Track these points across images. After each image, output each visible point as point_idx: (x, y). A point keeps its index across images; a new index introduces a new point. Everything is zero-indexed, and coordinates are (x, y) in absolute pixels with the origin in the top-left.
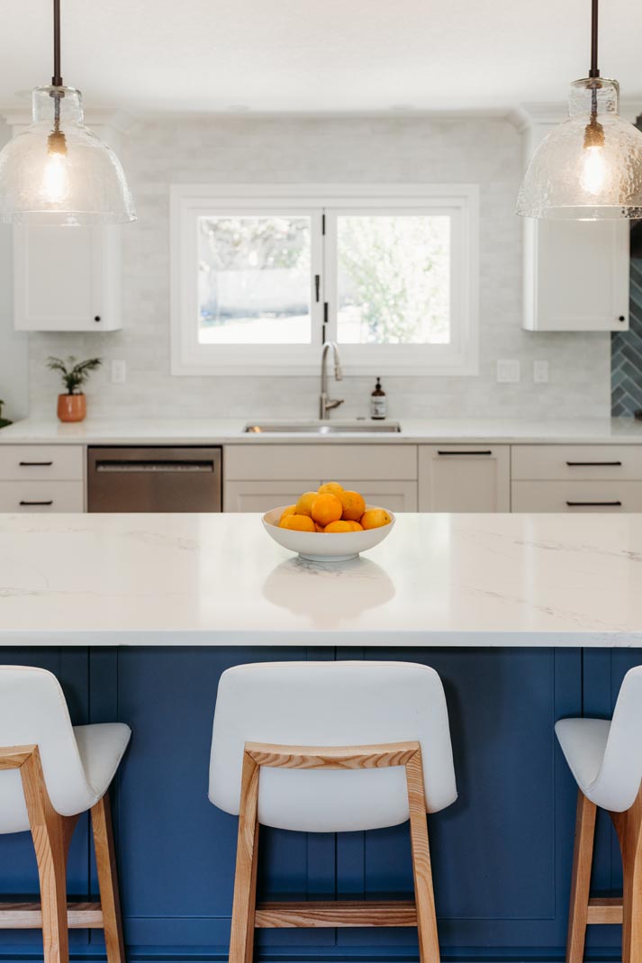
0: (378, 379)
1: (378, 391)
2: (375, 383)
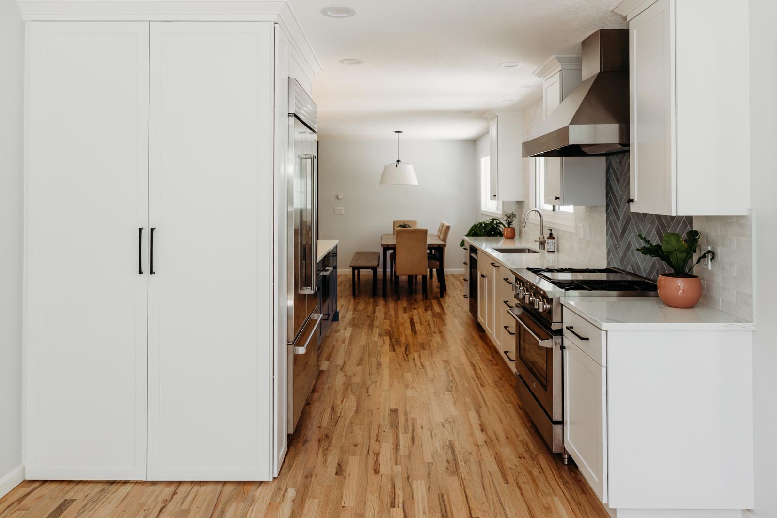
0: (551, 230)
1: (551, 237)
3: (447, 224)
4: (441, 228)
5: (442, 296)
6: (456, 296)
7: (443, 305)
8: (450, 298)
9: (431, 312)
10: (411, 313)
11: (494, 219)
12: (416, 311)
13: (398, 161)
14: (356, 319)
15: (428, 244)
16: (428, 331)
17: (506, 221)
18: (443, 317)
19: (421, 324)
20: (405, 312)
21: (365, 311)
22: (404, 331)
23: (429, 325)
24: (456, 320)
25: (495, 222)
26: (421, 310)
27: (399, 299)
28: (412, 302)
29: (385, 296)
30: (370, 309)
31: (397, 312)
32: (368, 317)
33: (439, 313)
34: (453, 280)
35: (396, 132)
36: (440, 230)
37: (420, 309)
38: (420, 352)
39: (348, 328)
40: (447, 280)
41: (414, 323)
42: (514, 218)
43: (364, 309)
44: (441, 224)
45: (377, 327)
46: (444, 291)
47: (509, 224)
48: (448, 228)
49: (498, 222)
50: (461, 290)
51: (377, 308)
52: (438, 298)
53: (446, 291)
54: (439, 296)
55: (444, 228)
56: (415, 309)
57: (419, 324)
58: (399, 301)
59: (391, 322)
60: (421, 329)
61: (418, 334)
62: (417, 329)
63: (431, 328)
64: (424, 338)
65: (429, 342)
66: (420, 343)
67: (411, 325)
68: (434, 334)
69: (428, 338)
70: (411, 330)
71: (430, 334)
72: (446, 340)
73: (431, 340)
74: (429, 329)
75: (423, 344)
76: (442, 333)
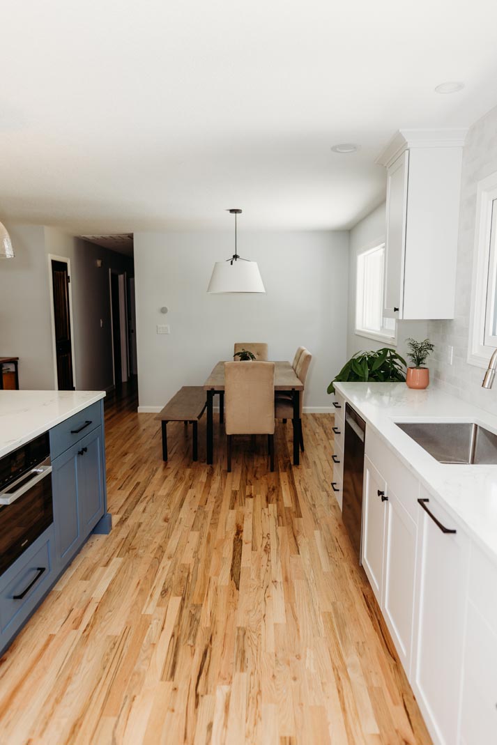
3: (307, 352)
4: (297, 358)
5: (297, 463)
6: (317, 462)
7: (297, 484)
8: (308, 467)
9: (275, 505)
10: (241, 509)
11: (385, 350)
12: (250, 501)
13: (236, 257)
14: (142, 528)
15: (275, 387)
16: (262, 577)
17: (413, 356)
18: (296, 520)
19: (252, 550)
20: (232, 508)
21: (168, 502)
22: (217, 574)
23: (267, 550)
24: (317, 533)
25: (388, 355)
26: (260, 499)
27: (229, 470)
28: (249, 477)
29: (210, 461)
30: (178, 495)
31: (218, 506)
32: (166, 520)
33: (289, 508)
34: (314, 424)
35: (232, 211)
36: (297, 359)
37: (258, 497)
38: (230, 683)
39: (115, 559)
40: (306, 426)
41: (241, 541)
42: (429, 351)
43: (168, 495)
44: (299, 349)
45: (169, 558)
46: (300, 450)
47: (419, 361)
48: (308, 358)
49: (393, 354)
50: (325, 447)
51: (190, 491)
52: (291, 468)
53: (303, 450)
54: (292, 463)
55: (302, 358)
56: (251, 496)
57: (250, 545)
58: (229, 474)
59: (201, 538)
60: (250, 568)
61: (240, 588)
62: (243, 564)
63: (269, 564)
64: (251, 608)
65: (260, 626)
66: (239, 628)
67: (234, 550)
68: (274, 588)
69: (259, 604)
70: (230, 569)
71: (265, 587)
72: (296, 619)
73: (263, 614)
74: (265, 567)
75: (245, 634)
76: (289, 582)
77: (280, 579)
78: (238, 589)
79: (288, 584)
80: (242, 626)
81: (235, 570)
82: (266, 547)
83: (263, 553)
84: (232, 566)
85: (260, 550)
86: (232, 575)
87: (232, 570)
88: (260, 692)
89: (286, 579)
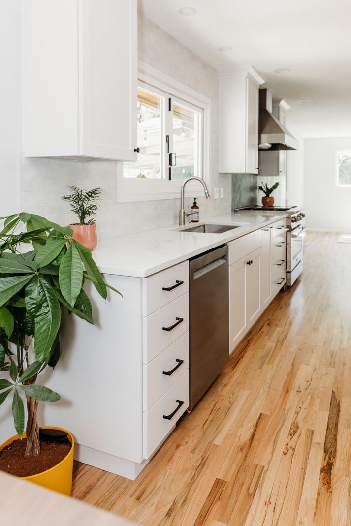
0: (195, 199)
1: (195, 206)
2: (194, 201)
60: (319, 409)
61: (331, 392)
62: (326, 415)
63: (298, 410)
64: (323, 377)
65: (319, 366)
66: (334, 367)
67: (336, 435)
68: (301, 387)
69: (317, 378)
70: (341, 413)
71: (309, 389)
72: (293, 364)
73: (315, 372)
74: (303, 407)
75: (330, 364)
76: (286, 389)
77: (293, 393)
78: (333, 392)
79: (288, 387)
80: (331, 368)
81: (335, 410)
82: (295, 432)
83: (301, 425)
84: (338, 415)
85: (303, 430)
86: (338, 405)
87: (339, 411)
88: (324, 343)
89: (287, 391)
